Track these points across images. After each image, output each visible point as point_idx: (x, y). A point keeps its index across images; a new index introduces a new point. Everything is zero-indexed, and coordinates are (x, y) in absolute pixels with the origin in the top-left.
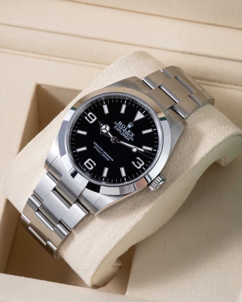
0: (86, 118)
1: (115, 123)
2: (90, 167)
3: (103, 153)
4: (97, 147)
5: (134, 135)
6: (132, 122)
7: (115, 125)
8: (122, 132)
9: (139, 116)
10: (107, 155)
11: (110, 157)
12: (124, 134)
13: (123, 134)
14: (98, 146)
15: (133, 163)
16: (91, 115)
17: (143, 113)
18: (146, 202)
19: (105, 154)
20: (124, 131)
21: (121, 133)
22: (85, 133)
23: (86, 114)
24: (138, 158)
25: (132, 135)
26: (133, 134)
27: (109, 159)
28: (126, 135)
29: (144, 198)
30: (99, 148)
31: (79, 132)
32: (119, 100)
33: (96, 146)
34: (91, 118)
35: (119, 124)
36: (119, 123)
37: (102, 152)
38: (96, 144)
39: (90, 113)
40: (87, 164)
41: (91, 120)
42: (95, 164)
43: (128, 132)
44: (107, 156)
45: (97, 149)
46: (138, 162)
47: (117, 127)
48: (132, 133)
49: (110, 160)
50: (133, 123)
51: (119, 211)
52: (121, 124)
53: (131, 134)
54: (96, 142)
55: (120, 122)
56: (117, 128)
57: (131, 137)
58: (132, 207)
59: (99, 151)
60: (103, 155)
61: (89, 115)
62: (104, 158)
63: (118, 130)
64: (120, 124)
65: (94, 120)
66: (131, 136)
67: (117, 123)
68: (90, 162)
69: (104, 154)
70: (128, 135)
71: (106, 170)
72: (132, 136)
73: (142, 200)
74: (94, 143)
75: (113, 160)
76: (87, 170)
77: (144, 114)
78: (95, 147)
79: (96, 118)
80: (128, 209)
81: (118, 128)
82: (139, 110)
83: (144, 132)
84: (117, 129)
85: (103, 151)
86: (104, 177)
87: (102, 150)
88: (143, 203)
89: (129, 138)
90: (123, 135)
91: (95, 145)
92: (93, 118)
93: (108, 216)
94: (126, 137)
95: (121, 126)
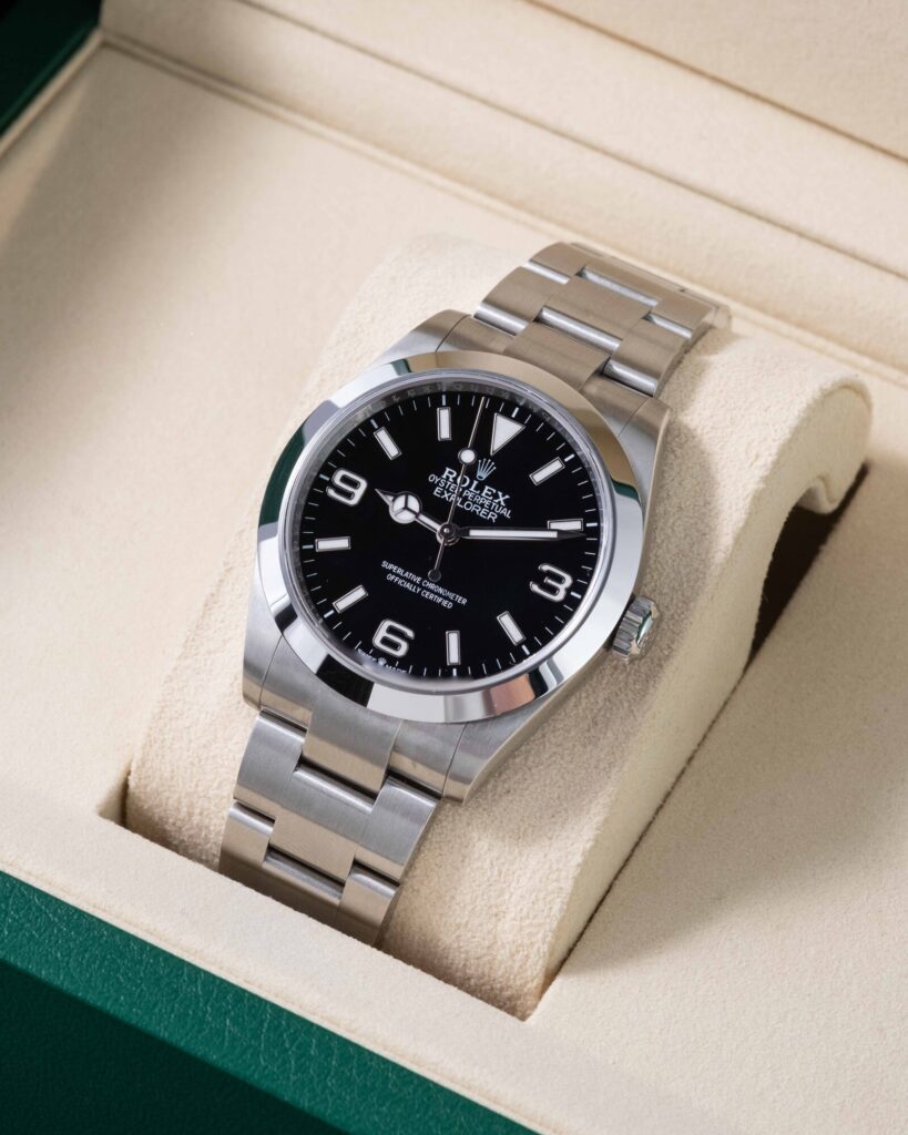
0: (331, 493)
1: (433, 478)
2: (395, 646)
3: (424, 588)
4: (397, 575)
5: (507, 497)
6: (488, 457)
7: (434, 485)
8: (465, 499)
9: (505, 430)
10: (441, 590)
11: (451, 596)
12: (475, 503)
13: (468, 506)
14: (400, 571)
15: (535, 588)
16: (345, 479)
17: (513, 416)
18: (626, 705)
19: (432, 591)
20: (470, 495)
21: (462, 503)
22: (342, 543)
23: (328, 479)
24: (546, 568)
25: (501, 499)
26: (503, 496)
27: (450, 600)
28: (482, 506)
29: (617, 695)
30: (406, 575)
31: (325, 545)
32: (421, 399)
33: (393, 574)
34: (350, 489)
35: (448, 477)
36: (446, 473)
37: (420, 585)
38: (391, 567)
39: (341, 473)
40: (385, 641)
41: (349, 495)
42: (410, 633)
43: (483, 494)
44: (440, 595)
45: (400, 582)
46: (550, 581)
47: (444, 488)
48: (500, 494)
49: (455, 602)
50: (493, 459)
51: (549, 765)
52: (454, 475)
53: (496, 496)
54: (390, 562)
55: (448, 470)
56: (443, 493)
57: (500, 505)
58: (587, 735)
59: (409, 586)
60: (427, 595)
61: (337, 480)
62: (433, 603)
63: (449, 497)
64: (451, 476)
65: (359, 493)
66: (499, 503)
67: (440, 474)
68: (391, 630)
69: (428, 589)
70: (487, 503)
71: (453, 640)
72: (502, 503)
73: (610, 701)
74: (385, 564)
75: (464, 601)
76: (391, 660)
77: (518, 419)
78: (391, 577)
79: (363, 485)
80: (574, 746)
81: (448, 492)
82: (498, 412)
83: (539, 477)
84: (446, 495)
85: (421, 581)
86: (453, 666)
87: (419, 579)
88: (618, 709)
89: (493, 511)
90: (472, 508)
91: (391, 571)
92: (355, 484)
93: (519, 791)
94: (482, 513)
95: (455, 482)
